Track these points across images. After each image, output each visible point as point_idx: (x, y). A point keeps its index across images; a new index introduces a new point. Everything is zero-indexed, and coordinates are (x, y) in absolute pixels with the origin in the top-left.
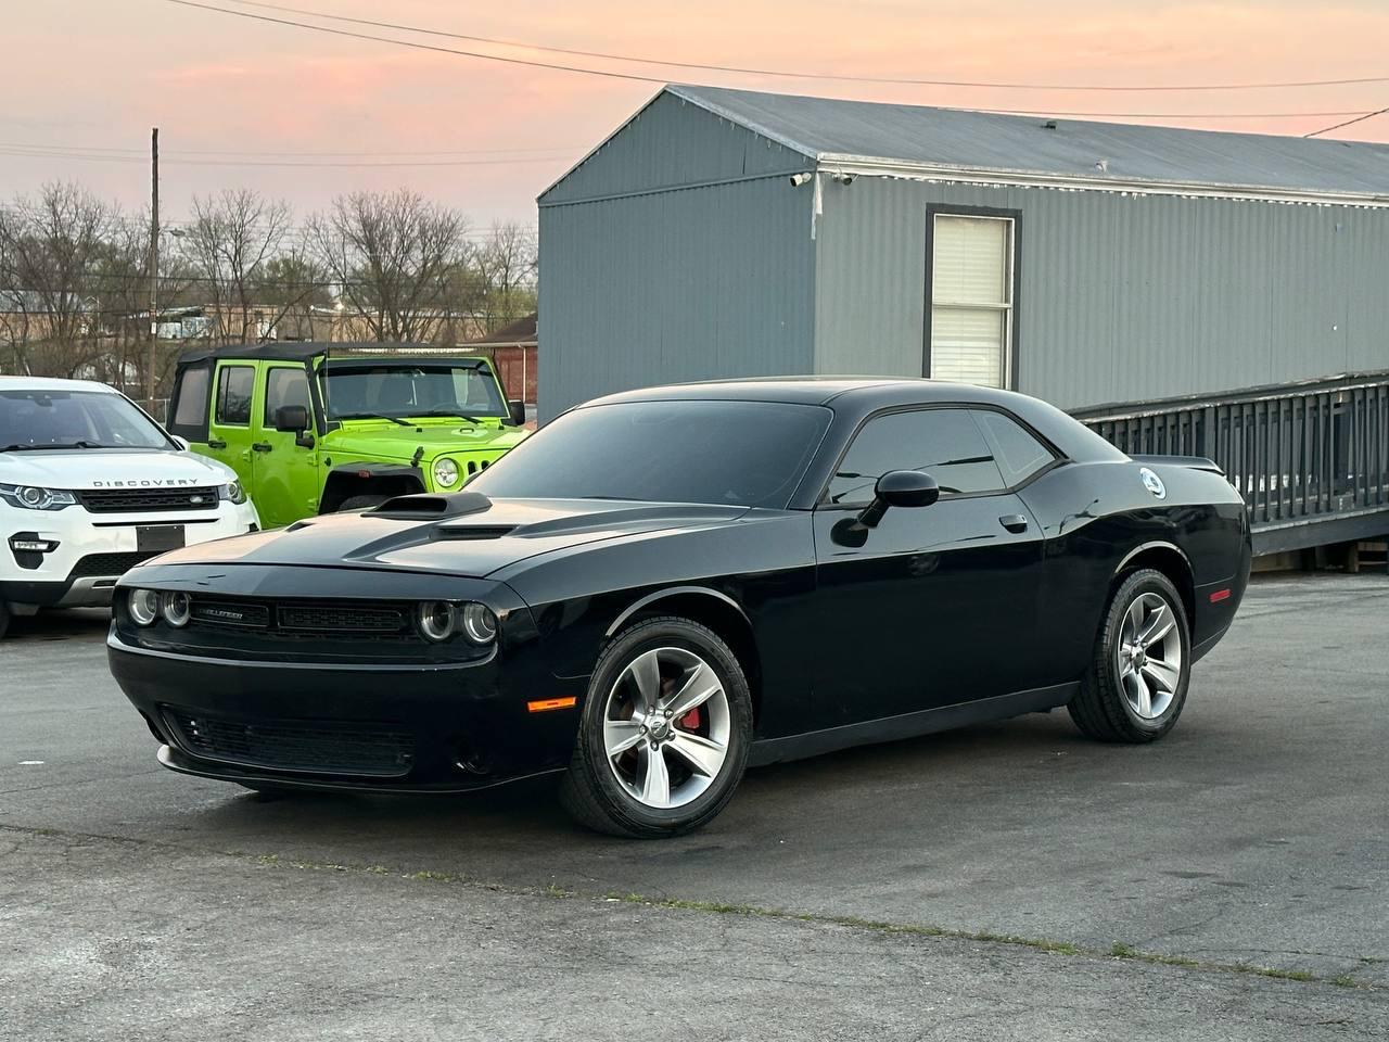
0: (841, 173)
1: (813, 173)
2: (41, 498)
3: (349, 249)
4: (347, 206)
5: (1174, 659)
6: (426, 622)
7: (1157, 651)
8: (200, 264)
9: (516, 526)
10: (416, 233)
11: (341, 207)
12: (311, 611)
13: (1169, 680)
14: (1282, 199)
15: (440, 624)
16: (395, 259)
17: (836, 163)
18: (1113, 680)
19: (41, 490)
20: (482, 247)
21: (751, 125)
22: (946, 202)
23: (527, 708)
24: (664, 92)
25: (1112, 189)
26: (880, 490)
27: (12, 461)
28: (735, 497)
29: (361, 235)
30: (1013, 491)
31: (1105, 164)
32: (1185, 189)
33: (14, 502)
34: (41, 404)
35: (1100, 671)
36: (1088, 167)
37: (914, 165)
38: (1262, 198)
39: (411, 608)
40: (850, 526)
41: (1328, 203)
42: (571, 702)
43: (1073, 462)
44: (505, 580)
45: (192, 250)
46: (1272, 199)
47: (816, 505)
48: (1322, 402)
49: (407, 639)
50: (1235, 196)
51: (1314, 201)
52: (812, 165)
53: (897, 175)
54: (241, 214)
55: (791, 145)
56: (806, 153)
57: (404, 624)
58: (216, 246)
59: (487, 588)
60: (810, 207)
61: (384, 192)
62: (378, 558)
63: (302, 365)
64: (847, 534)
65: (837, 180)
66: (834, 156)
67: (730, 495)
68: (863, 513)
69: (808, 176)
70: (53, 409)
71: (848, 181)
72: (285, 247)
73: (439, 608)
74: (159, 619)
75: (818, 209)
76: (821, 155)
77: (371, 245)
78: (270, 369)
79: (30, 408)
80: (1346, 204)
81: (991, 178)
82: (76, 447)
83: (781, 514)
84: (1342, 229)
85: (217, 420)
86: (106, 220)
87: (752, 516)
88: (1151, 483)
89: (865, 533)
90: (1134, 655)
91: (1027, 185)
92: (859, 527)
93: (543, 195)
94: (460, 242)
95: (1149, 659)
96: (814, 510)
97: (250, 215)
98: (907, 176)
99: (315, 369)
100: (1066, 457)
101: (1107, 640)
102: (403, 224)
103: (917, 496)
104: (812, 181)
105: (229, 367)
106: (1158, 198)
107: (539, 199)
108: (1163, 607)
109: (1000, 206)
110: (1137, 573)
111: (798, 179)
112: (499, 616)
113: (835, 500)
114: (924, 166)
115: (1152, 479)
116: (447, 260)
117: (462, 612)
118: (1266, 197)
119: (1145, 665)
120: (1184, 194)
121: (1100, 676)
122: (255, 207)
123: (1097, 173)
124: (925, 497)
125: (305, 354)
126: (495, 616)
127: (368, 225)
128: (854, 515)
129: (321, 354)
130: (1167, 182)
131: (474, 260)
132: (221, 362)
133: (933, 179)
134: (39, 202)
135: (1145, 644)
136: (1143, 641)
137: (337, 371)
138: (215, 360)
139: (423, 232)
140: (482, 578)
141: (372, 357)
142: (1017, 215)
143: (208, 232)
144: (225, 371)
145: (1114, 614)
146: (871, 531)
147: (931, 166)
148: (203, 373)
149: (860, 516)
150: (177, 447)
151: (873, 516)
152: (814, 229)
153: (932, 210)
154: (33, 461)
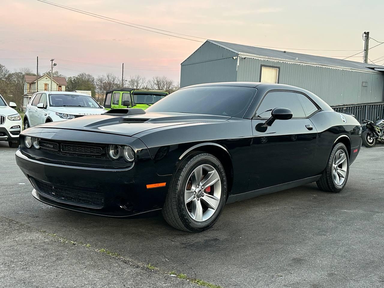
0: (244, 57)
1: (237, 57)
2: (67, 116)
3: (155, 86)
4: (155, 79)
5: (345, 168)
6: (111, 152)
7: (340, 166)
8: (131, 87)
9: (149, 119)
10: (165, 83)
11: (154, 79)
12: (73, 146)
13: (344, 174)
14: (333, 68)
15: (116, 153)
16: (162, 87)
17: (243, 55)
18: (331, 175)
19: (67, 115)
20: (176, 86)
21: (225, 47)
22: (265, 64)
23: (146, 187)
24: (207, 41)
25: (299, 64)
26: (273, 114)
27: (63, 108)
28: (226, 114)
29: (157, 83)
30: (308, 118)
31: (297, 58)
32: (313, 64)
33: (61, 117)
34: (72, 97)
35: (328, 172)
36: (294, 59)
37: (258, 56)
38: (328, 67)
39: (106, 147)
40: (261, 125)
41: (342, 69)
42: (164, 184)
43: (323, 111)
44: (139, 137)
45: (130, 85)
46: (330, 68)
47: (253, 117)
48: (341, 109)
49: (104, 158)
50: (324, 66)
51: (339, 68)
52: (237, 55)
53: (255, 58)
54: (138, 79)
55: (233, 51)
56: (236, 52)
57: (104, 152)
58: (134, 84)
59: (132, 140)
60: (237, 64)
61: (161, 76)
62: (99, 128)
63: (129, 92)
64: (260, 128)
65: (242, 58)
66: (242, 53)
67: (224, 113)
68: (267, 121)
69: (236, 57)
70: (75, 99)
71: (245, 58)
72: (145, 85)
73: (116, 147)
74: (32, 146)
75: (238, 64)
76: (239, 53)
77: (158, 85)
78: (123, 93)
79: (70, 98)
80: (345, 69)
81: (274, 60)
82: (78, 106)
83: (240, 120)
84: (344, 74)
85: (113, 104)
86: (116, 79)
87: (231, 120)
88: (343, 118)
89: (266, 128)
90: (335, 167)
91: (282, 62)
92: (264, 126)
93: (182, 63)
94: (172, 85)
95: (339, 168)
96: (252, 119)
97: (139, 79)
98: (257, 58)
99: (132, 93)
100: (321, 109)
101: (330, 163)
102: (163, 82)
103: (286, 116)
104: (237, 58)
105: (115, 93)
106: (308, 66)
107: (181, 64)
108: (343, 154)
109: (275, 66)
110: (338, 144)
111: (234, 58)
112: (136, 151)
113: (258, 116)
114: (261, 56)
115: (343, 117)
116: (170, 88)
117: (124, 149)
118: (329, 67)
119: (338, 170)
120: (313, 65)
121: (327, 173)
122: (140, 78)
123: (296, 60)
124: (288, 117)
125: (129, 90)
126: (134, 152)
127: (158, 82)
128: (264, 122)
129: (133, 90)
130: (309, 63)
131: (175, 88)
132: (114, 92)
133: (262, 59)
134: (106, 76)
135: (338, 164)
136: (337, 163)
137: (135, 94)
138: (113, 91)
139: (167, 83)
140: (131, 136)
141: (144, 91)
142: (279, 68)
143: (132, 82)
144: (115, 94)
145: (332, 156)
146: (269, 127)
147: (262, 57)
148: (111, 94)
149: (266, 122)
150: (101, 108)
151: (270, 122)
152: (237, 69)
153: (262, 66)
154: (68, 109)
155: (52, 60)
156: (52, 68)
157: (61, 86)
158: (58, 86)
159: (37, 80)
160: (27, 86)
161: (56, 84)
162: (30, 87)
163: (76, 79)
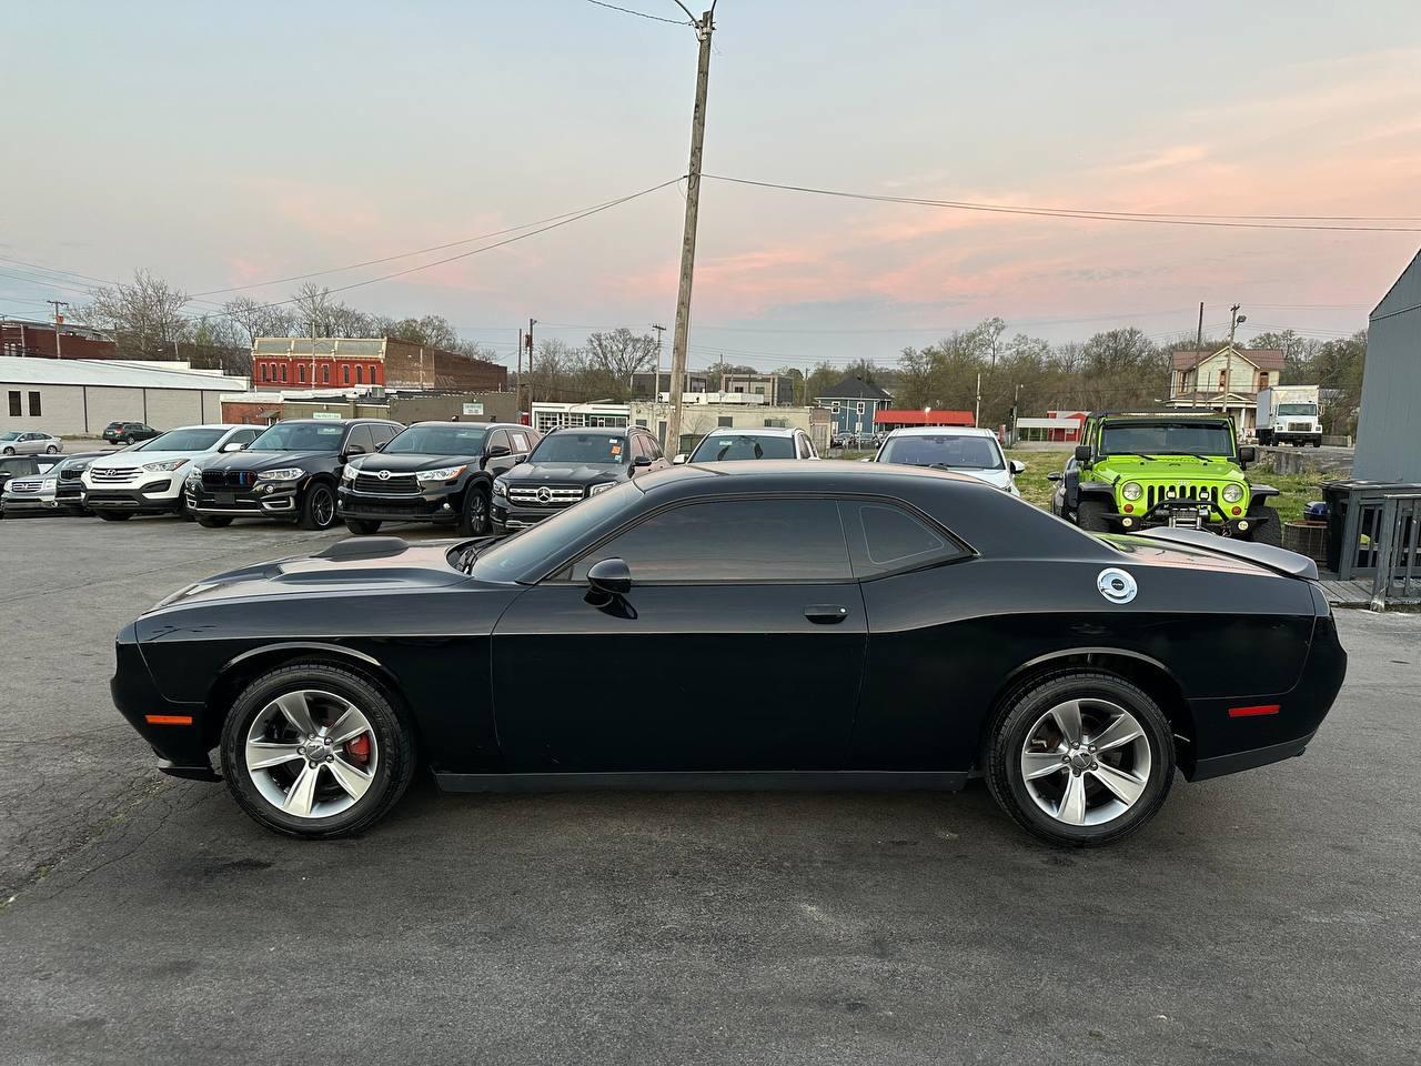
155: (1235, 309)
156: (1233, 328)
157: (1266, 374)
158: (1258, 374)
159: (1199, 360)
160: (1177, 378)
161: (1252, 369)
162: (1184, 380)
163: (1344, 347)
